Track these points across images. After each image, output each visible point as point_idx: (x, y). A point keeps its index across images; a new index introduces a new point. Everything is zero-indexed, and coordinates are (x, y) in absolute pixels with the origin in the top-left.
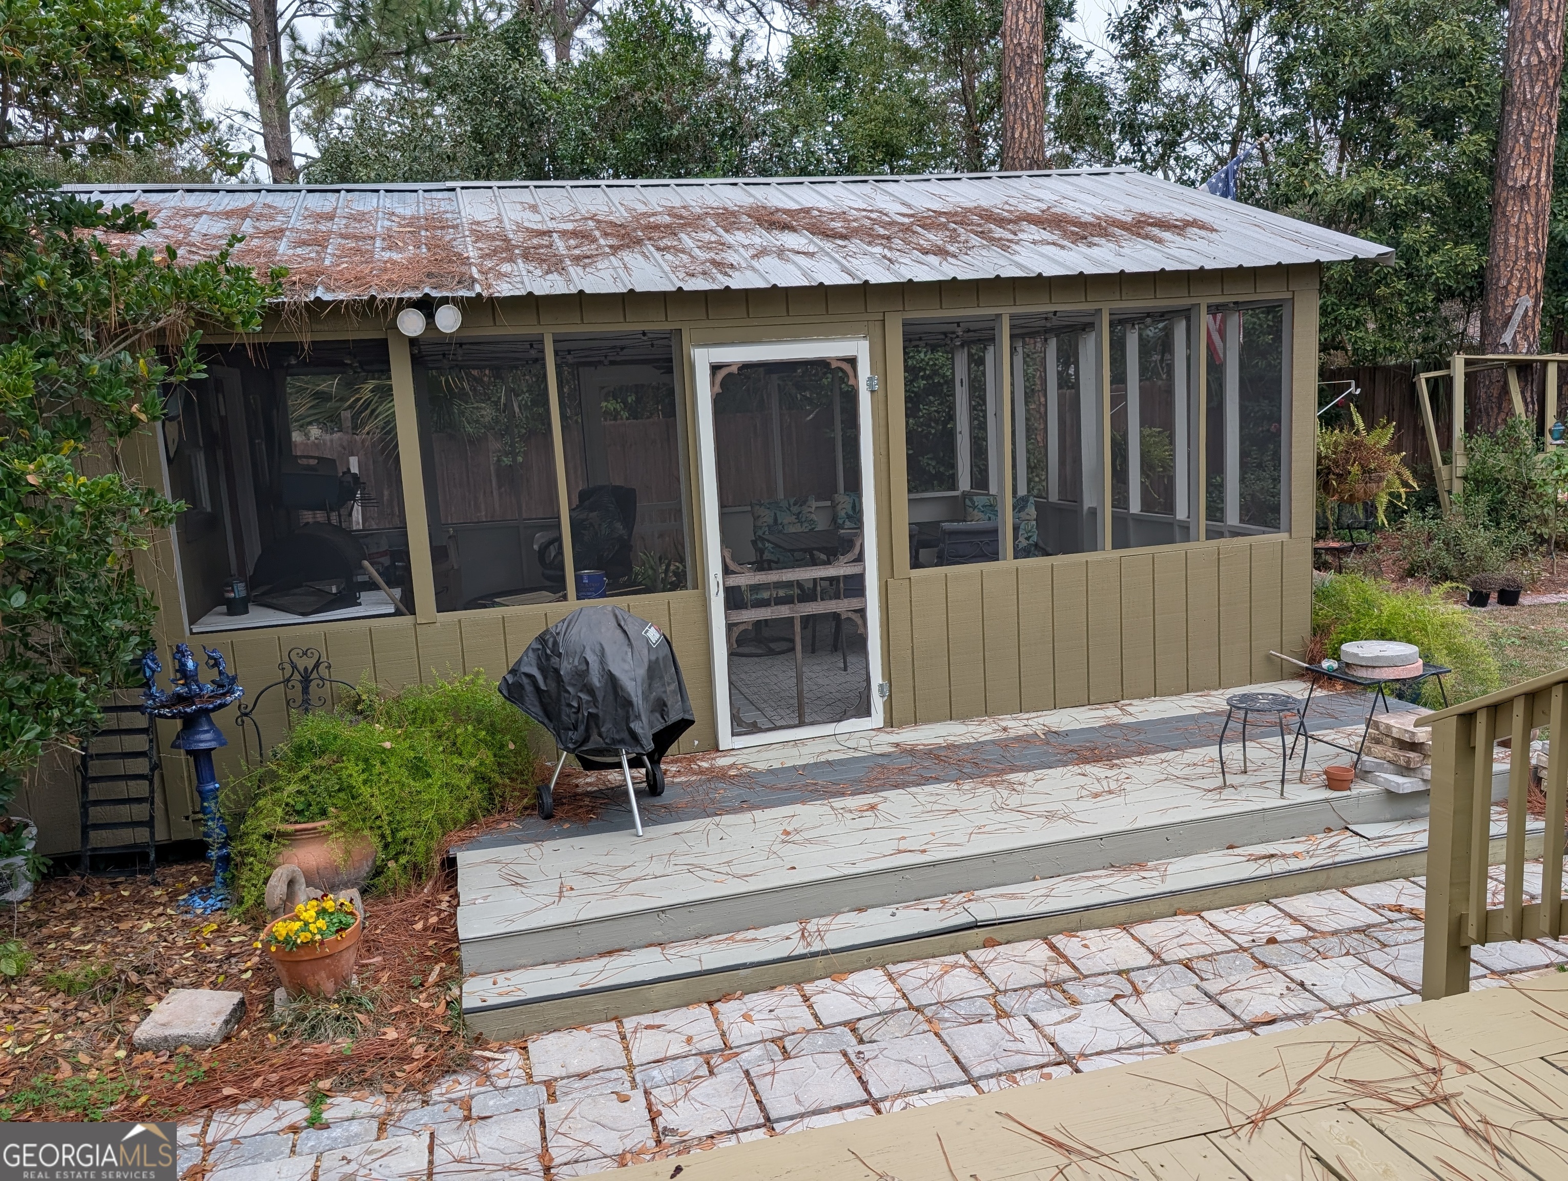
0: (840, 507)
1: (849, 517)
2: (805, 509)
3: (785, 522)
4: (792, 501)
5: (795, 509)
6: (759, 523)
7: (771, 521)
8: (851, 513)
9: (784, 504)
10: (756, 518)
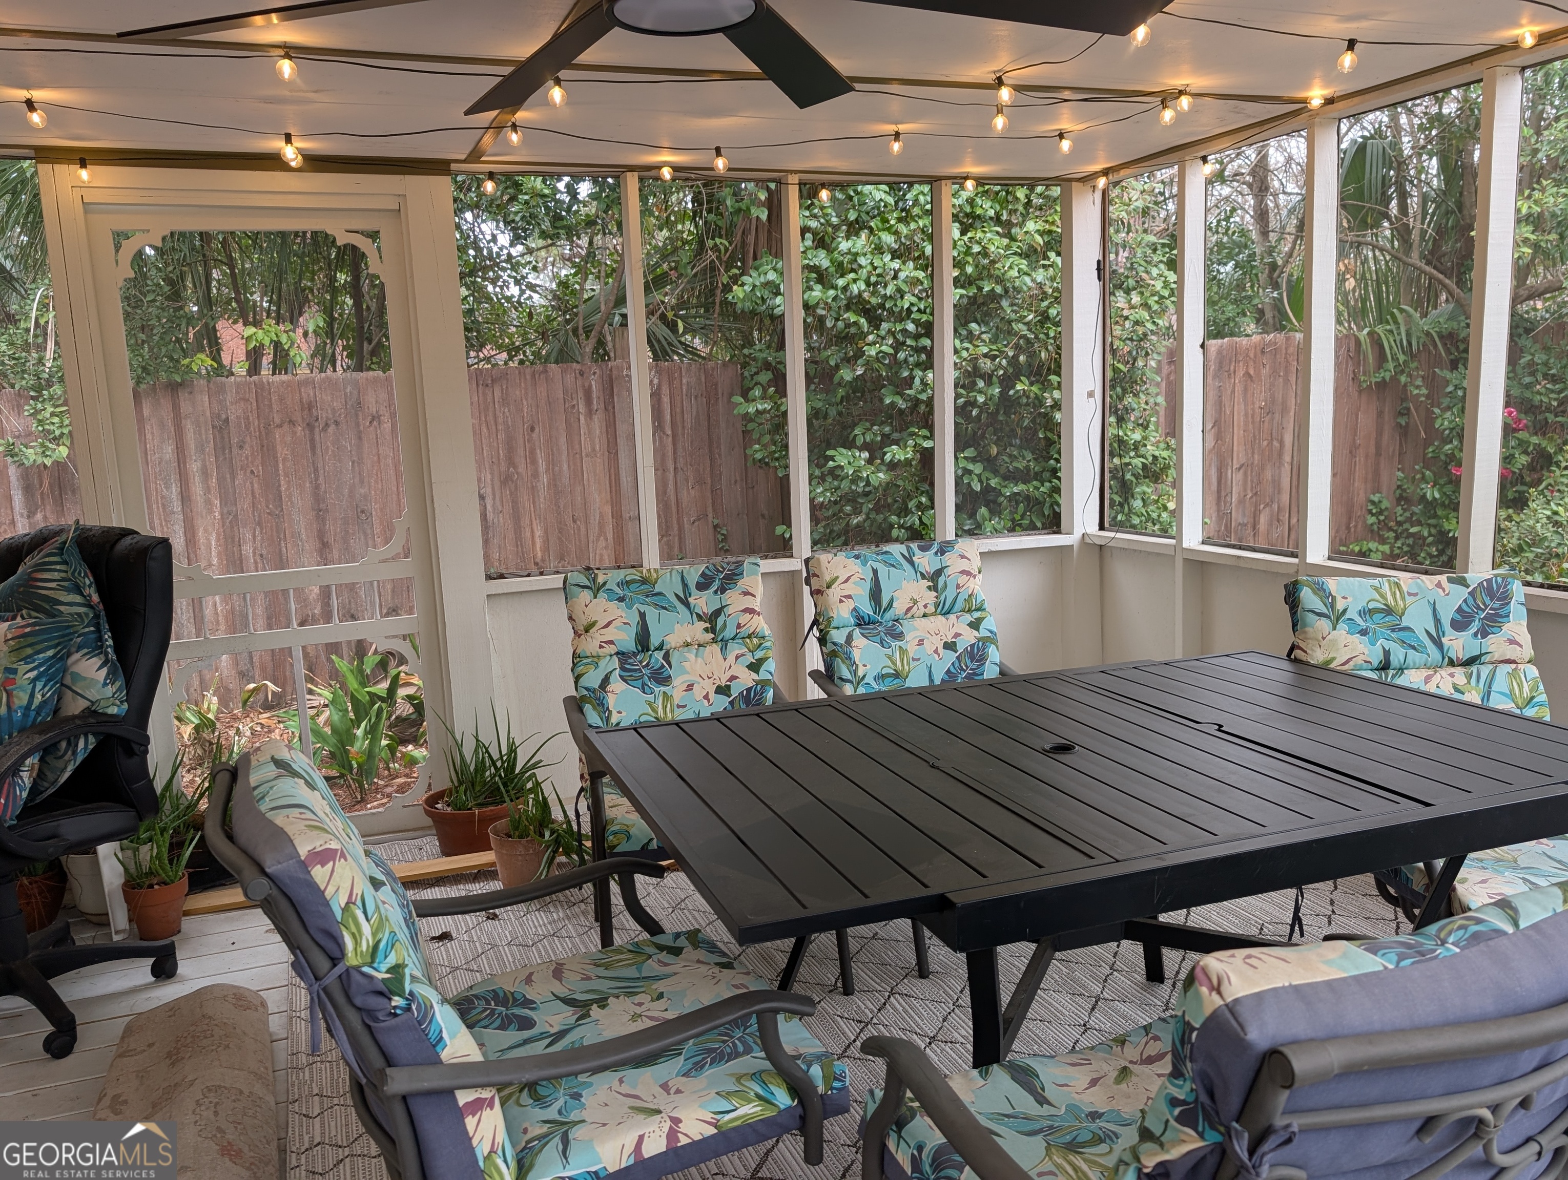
0: (835, 593)
1: (862, 622)
2: (734, 601)
3: (672, 641)
4: (694, 574)
5: (703, 602)
6: (590, 645)
7: (626, 639)
8: (867, 609)
9: (669, 585)
10: (583, 630)
